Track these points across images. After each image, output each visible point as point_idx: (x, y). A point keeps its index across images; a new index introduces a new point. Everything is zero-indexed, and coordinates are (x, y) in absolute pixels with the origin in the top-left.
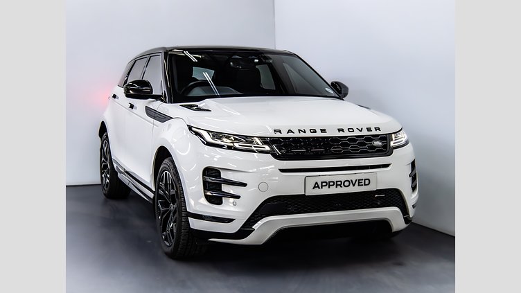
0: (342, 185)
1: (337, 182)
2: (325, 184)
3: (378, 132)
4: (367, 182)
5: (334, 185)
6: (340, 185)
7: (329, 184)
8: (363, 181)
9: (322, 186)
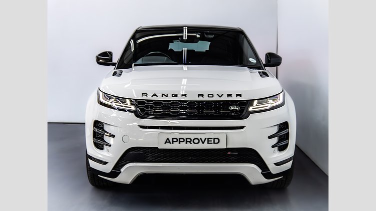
0: (192, 142)
1: (187, 139)
2: (176, 140)
3: (239, 98)
4: (216, 141)
5: (183, 141)
6: (190, 142)
7: (179, 141)
8: (212, 140)
9: (173, 142)
